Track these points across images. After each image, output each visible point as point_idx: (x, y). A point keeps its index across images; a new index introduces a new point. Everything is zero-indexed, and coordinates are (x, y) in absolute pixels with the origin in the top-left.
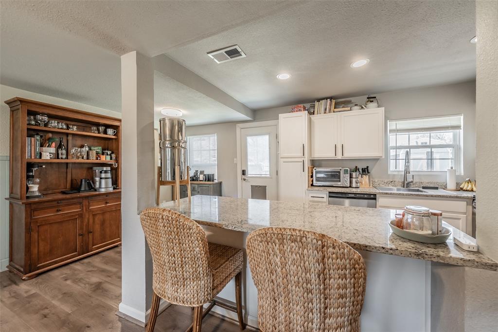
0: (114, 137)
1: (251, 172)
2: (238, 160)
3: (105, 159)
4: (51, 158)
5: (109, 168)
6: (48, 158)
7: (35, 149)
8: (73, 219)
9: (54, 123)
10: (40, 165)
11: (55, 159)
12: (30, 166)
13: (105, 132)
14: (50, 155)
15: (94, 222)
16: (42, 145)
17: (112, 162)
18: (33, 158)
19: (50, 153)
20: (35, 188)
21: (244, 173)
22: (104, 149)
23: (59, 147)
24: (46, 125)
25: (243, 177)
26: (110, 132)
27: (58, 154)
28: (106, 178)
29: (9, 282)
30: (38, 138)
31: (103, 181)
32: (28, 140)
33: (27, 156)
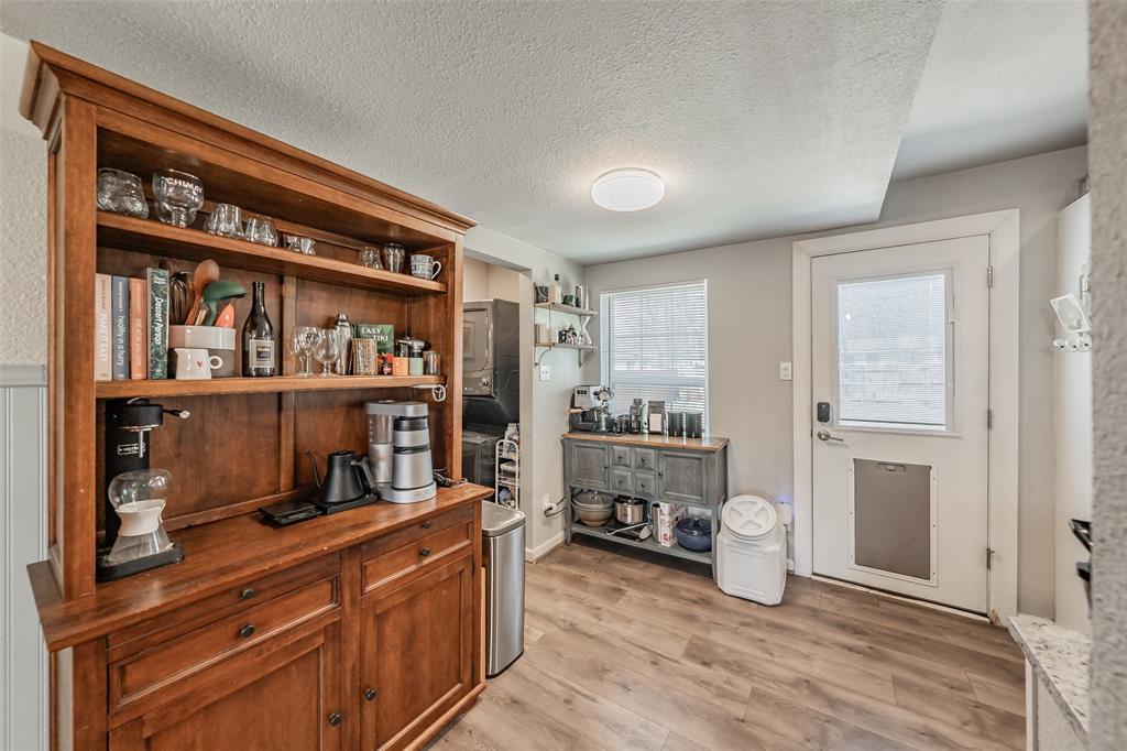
0: (435, 286)
1: (847, 412)
2: (796, 369)
3: (409, 371)
4: (216, 375)
5: (424, 410)
6: (205, 374)
7: (148, 335)
8: (303, 657)
9: (226, 220)
10: (164, 409)
11: (234, 375)
12: (116, 415)
13: (406, 268)
14: (214, 362)
15: (380, 643)
16: (179, 317)
17: (430, 383)
18: (137, 375)
19: (212, 352)
20: (144, 520)
21: (823, 413)
22: (399, 335)
23: (252, 323)
24: (200, 221)
25: (820, 427)
26: (422, 263)
27: (245, 355)
28: (416, 450)
30: (161, 281)
31: (405, 460)
32: (103, 284)
33: (103, 366)
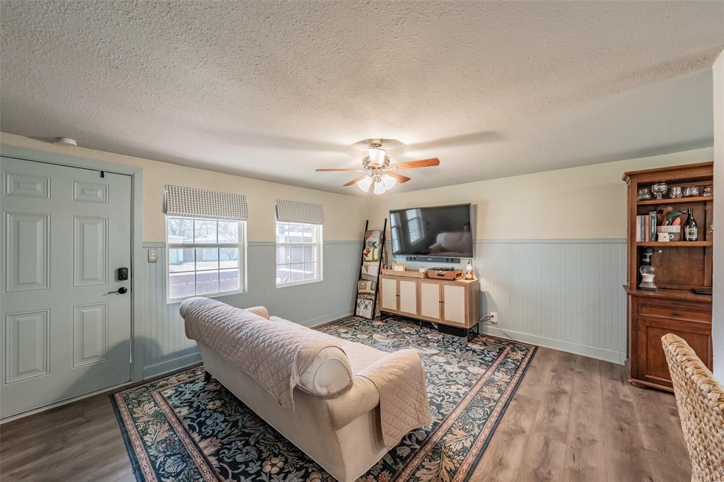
4: (671, 240)
6: (667, 240)
7: (650, 229)
9: (677, 191)
10: (654, 249)
11: (680, 240)
12: (642, 251)
14: (671, 236)
16: (659, 223)
18: (647, 240)
19: (670, 233)
20: (649, 279)
23: (687, 223)
24: (667, 195)
27: (684, 234)
29: (619, 377)
30: (653, 215)
32: (639, 219)
33: (638, 238)
